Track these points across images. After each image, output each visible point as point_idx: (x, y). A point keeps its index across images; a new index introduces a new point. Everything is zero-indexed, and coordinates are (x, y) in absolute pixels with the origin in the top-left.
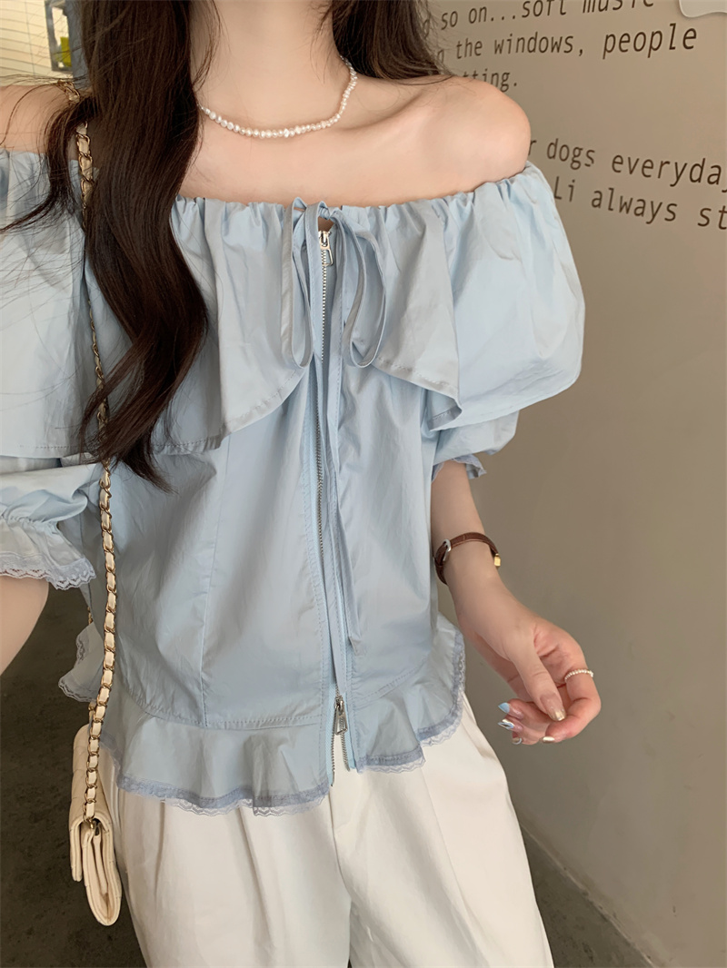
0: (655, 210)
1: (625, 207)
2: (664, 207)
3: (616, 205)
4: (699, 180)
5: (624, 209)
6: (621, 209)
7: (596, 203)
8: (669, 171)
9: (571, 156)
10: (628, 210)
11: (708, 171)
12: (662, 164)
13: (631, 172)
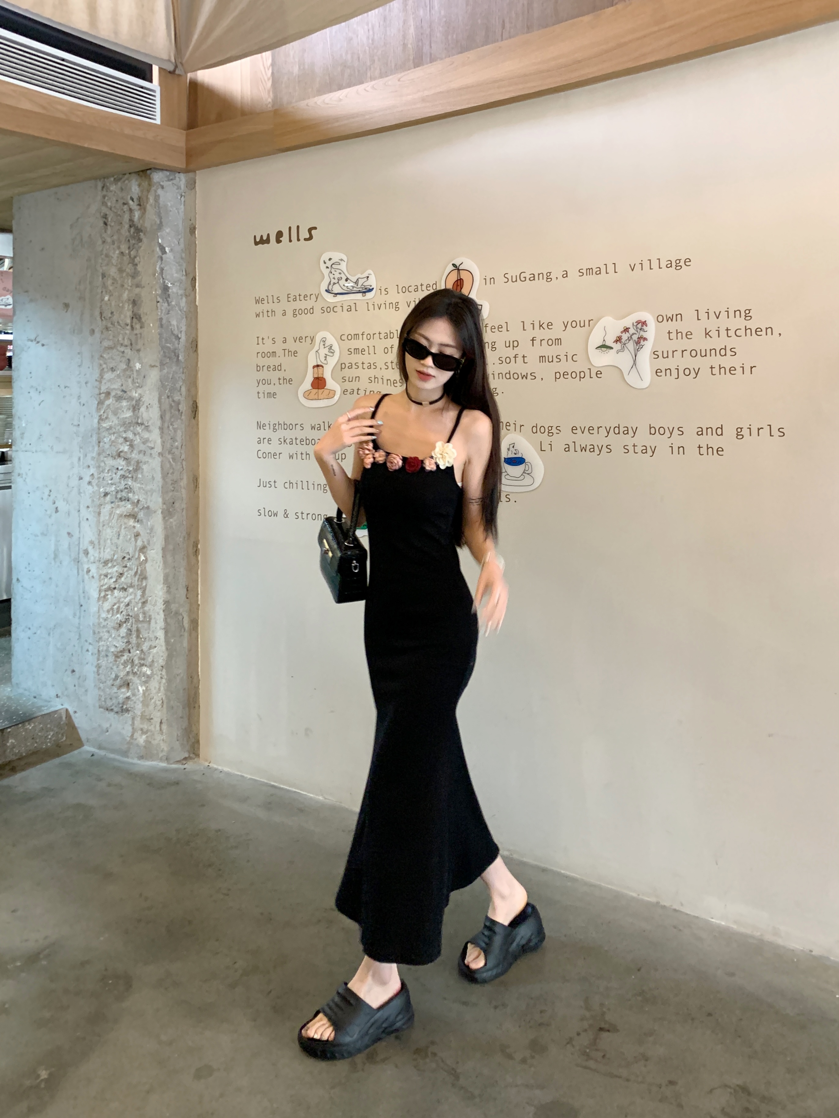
0: (600, 448)
1: (583, 449)
2: (604, 447)
3: (578, 449)
4: (619, 433)
5: (583, 450)
6: (582, 451)
7: (567, 449)
8: (603, 432)
9: (547, 430)
10: (585, 450)
11: (622, 429)
12: (598, 428)
13: (583, 433)
